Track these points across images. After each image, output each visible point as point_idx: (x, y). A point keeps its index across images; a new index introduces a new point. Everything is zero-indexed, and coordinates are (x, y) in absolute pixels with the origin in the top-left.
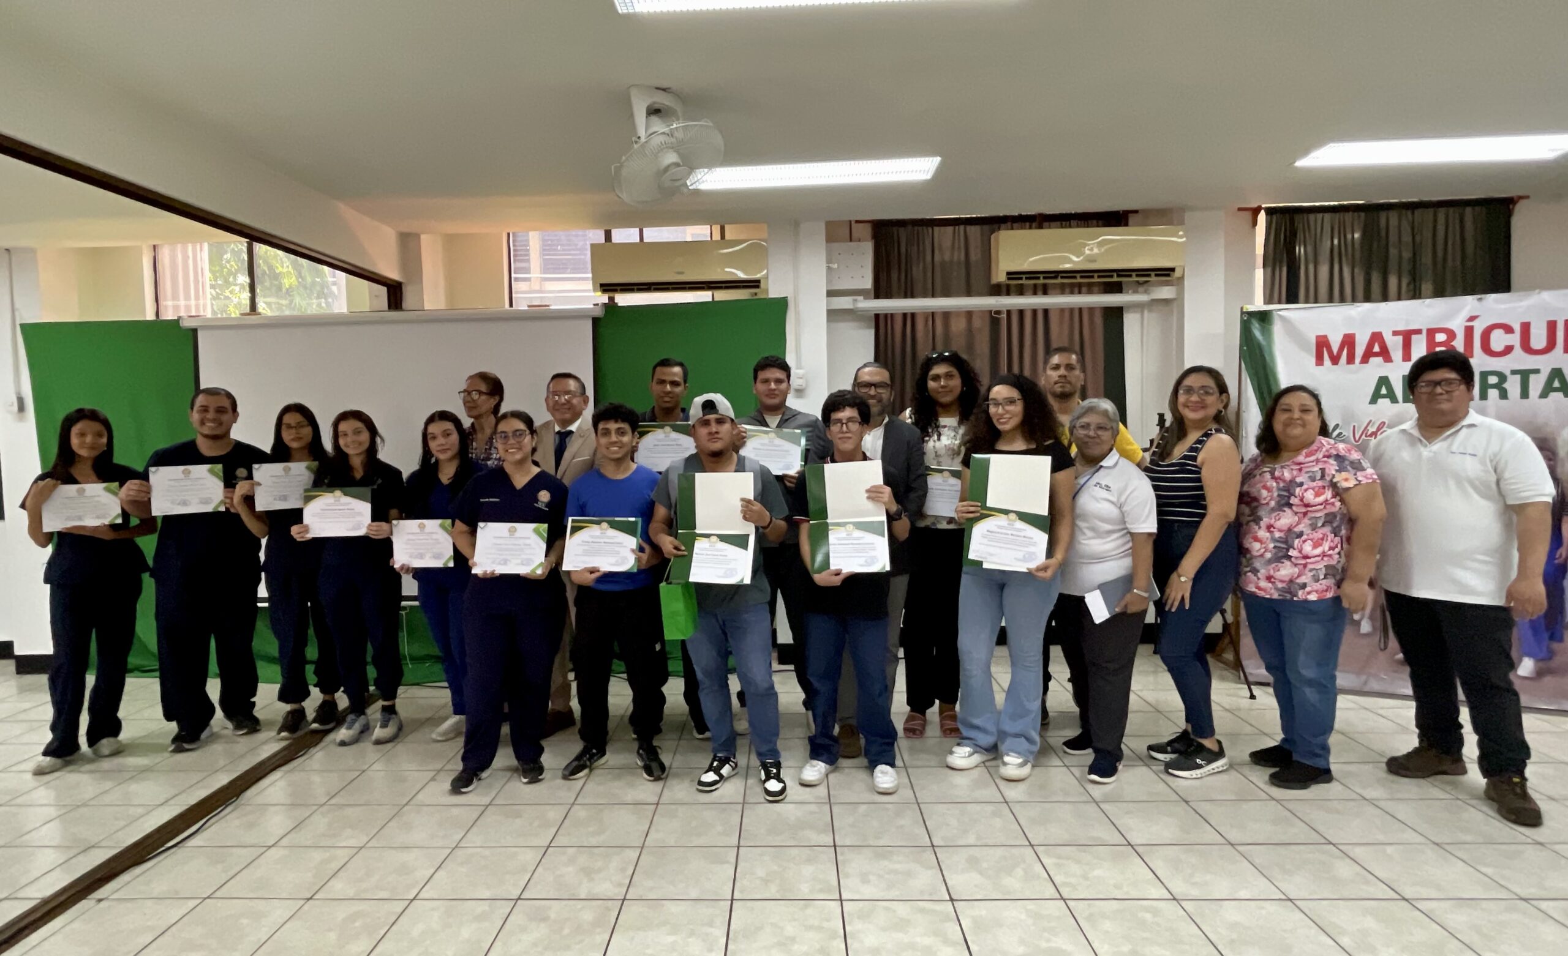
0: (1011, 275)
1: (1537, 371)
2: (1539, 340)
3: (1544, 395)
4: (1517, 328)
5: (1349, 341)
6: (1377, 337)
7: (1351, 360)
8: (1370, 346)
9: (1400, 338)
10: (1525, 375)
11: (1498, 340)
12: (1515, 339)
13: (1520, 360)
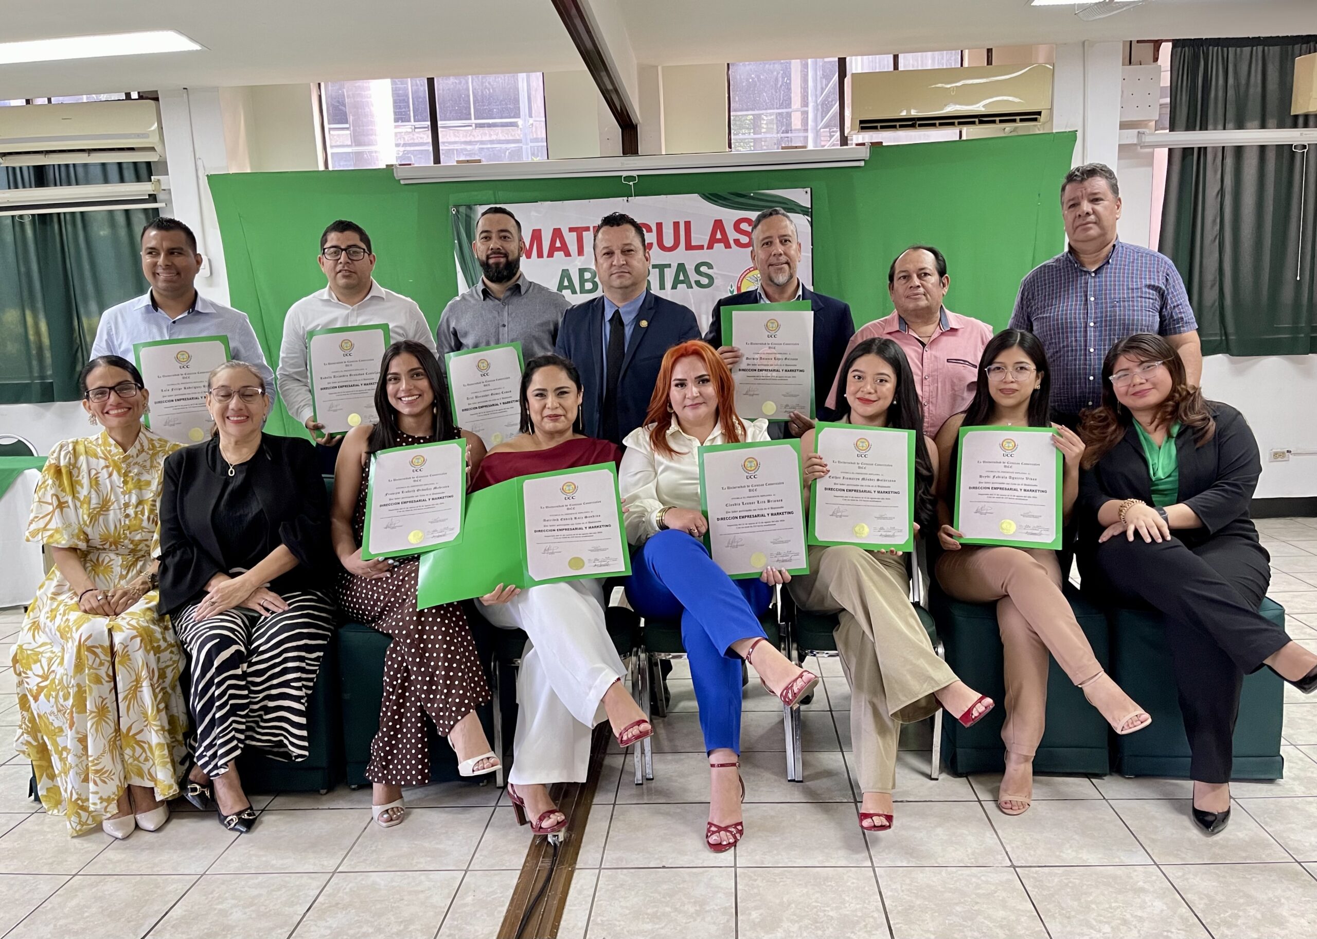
1: (669, 266)
2: (668, 241)
3: (674, 287)
4: (654, 228)
5: (537, 236)
6: (557, 233)
7: (540, 255)
8: (553, 242)
9: (575, 234)
10: (661, 268)
13: (658, 256)
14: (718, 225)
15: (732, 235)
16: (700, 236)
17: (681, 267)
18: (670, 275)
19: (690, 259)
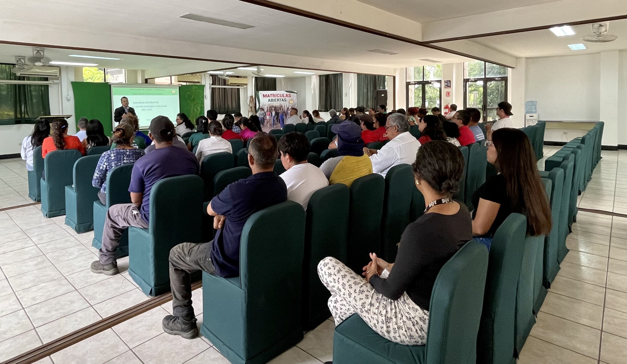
0: (230, 83)
2: (281, 96)
5: (266, 95)
6: (268, 95)
9: (270, 95)
10: (280, 99)
11: (278, 96)
12: (279, 96)
13: (280, 98)
14: (287, 94)
15: (288, 96)
16: (285, 95)
17: (283, 99)
18: (281, 100)
19: (284, 98)
